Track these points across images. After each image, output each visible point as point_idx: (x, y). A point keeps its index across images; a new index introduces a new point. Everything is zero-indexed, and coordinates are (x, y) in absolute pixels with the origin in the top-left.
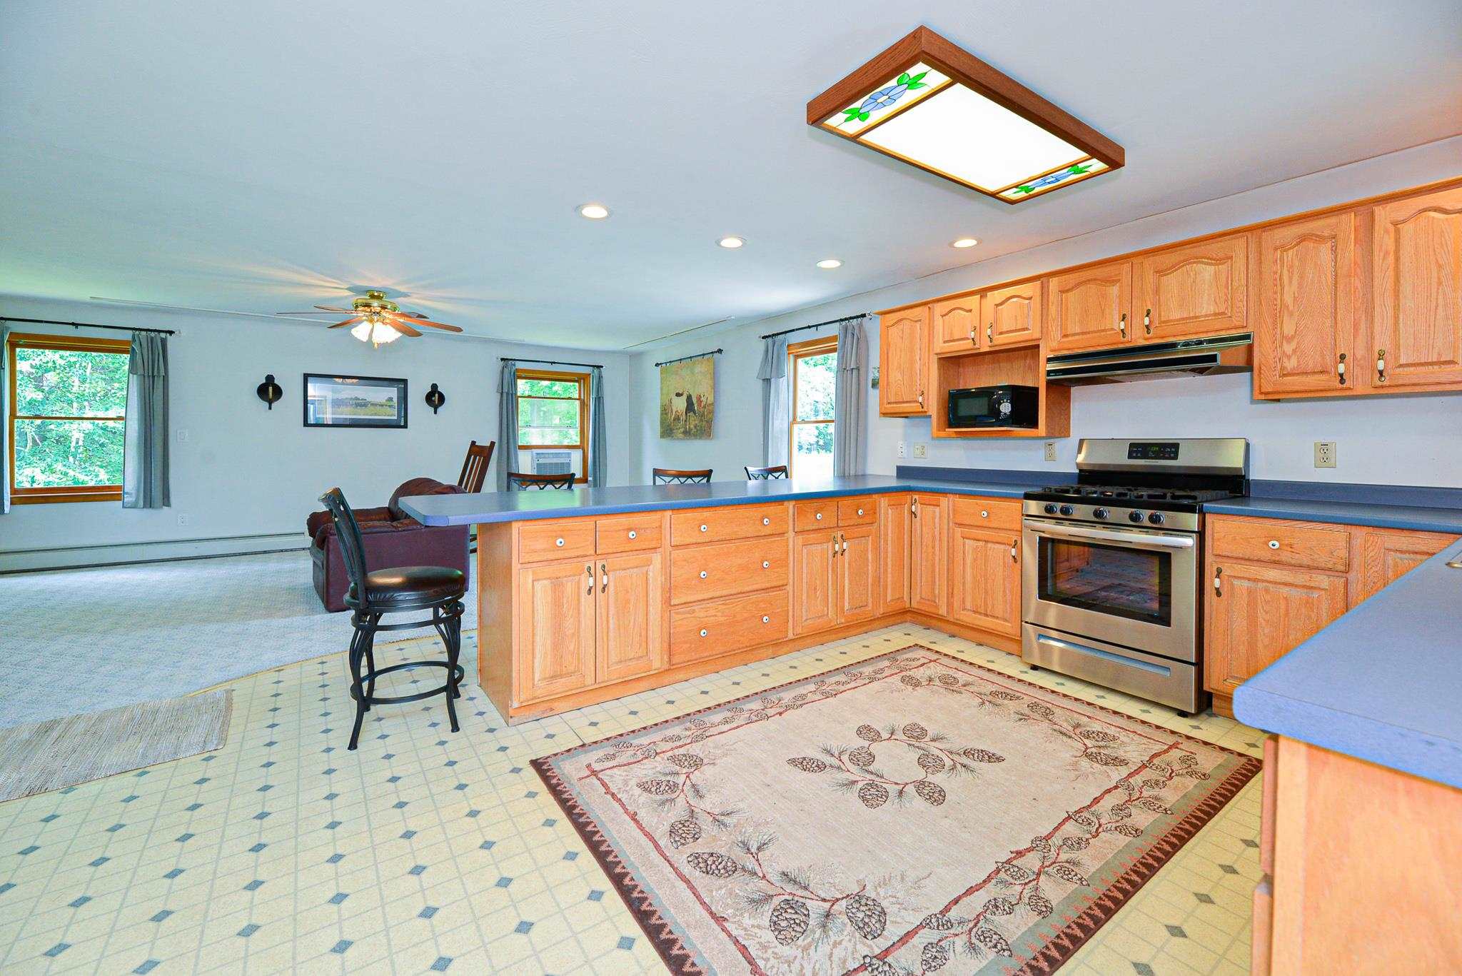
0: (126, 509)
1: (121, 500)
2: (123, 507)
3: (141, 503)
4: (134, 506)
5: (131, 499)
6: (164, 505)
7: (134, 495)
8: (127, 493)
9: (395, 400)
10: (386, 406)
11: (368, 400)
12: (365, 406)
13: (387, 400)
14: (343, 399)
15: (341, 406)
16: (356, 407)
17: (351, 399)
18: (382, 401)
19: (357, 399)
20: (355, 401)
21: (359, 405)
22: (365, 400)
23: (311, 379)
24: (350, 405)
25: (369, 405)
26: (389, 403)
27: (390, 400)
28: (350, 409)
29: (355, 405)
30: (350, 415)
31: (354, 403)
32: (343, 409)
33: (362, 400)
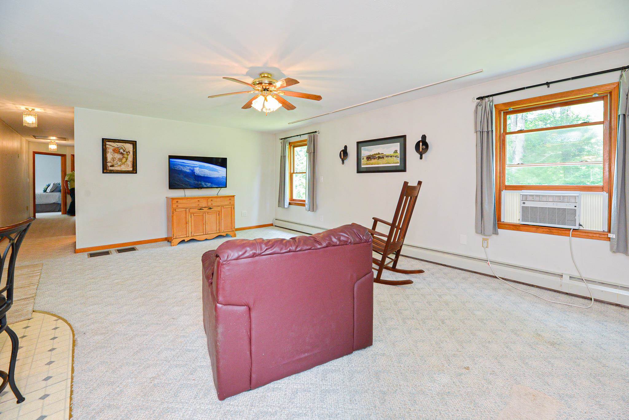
9: (399, 152)
10: (394, 156)
11: (384, 154)
12: (383, 158)
13: (394, 153)
14: (372, 155)
15: (372, 160)
16: (379, 159)
17: (377, 154)
18: (392, 153)
19: (379, 154)
20: (378, 155)
21: (379, 158)
22: (383, 154)
23: (360, 145)
24: (376, 158)
25: (385, 157)
26: (395, 155)
27: (396, 152)
28: (376, 161)
29: (378, 158)
30: (376, 164)
31: (377, 156)
32: (373, 161)
33: (382, 154)
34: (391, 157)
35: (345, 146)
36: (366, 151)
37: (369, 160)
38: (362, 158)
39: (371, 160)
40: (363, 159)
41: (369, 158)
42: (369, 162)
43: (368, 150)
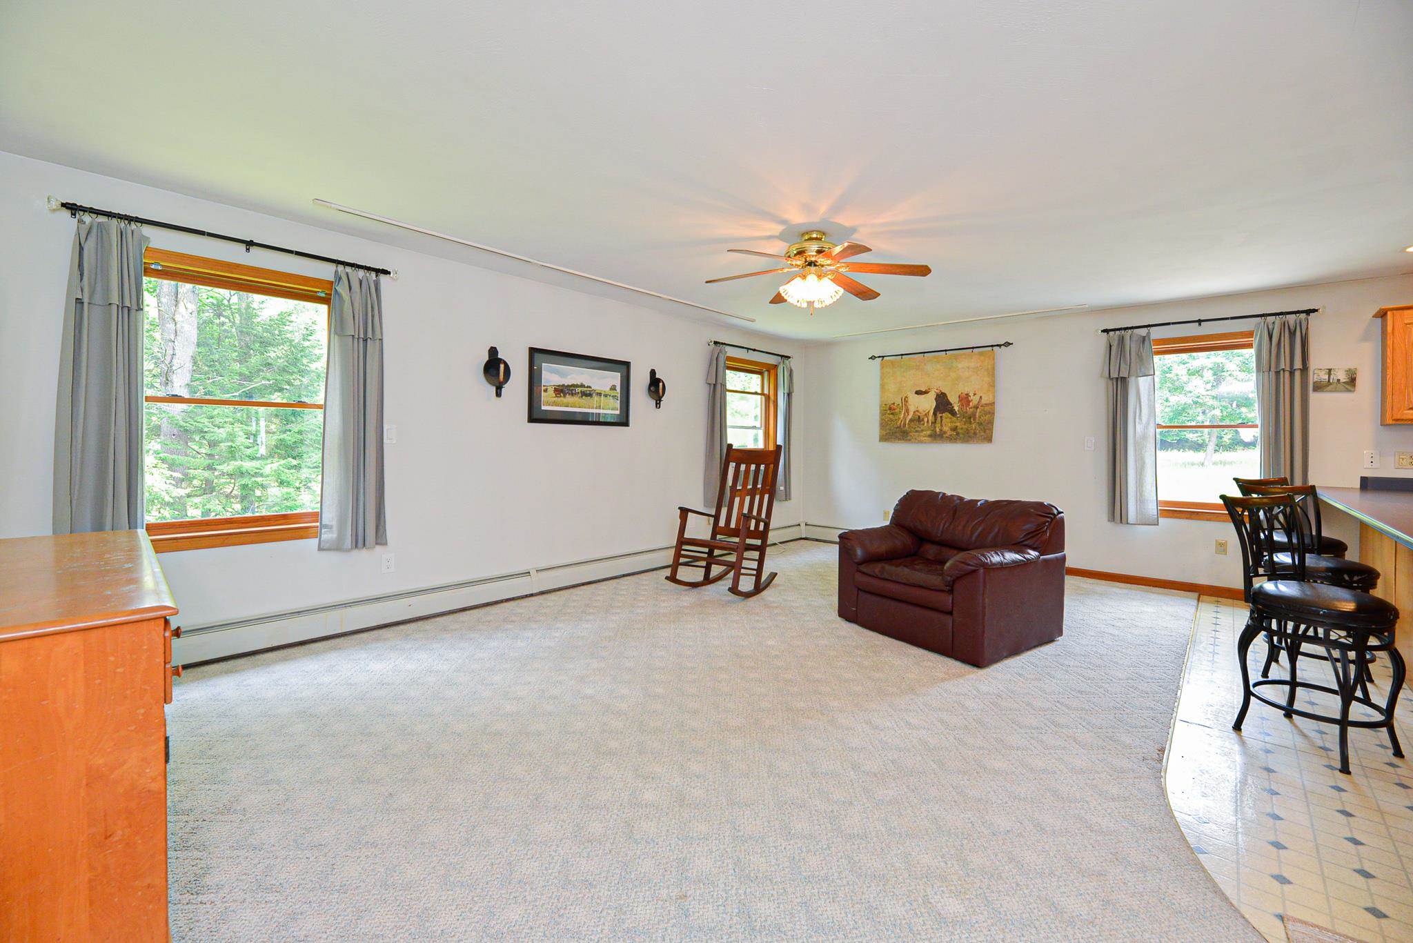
0: (324, 554)
1: (317, 537)
2: (320, 549)
3: (348, 541)
4: (337, 547)
5: (330, 536)
6: (377, 544)
7: (335, 529)
8: (326, 526)
9: (618, 389)
10: (610, 396)
11: (593, 388)
12: (590, 395)
13: (611, 389)
14: (568, 386)
15: (567, 396)
16: (582, 397)
17: (577, 386)
18: (607, 389)
19: (582, 386)
20: (580, 389)
21: (584, 394)
22: (590, 387)
23: (537, 356)
24: (575, 394)
25: (594, 395)
26: (613, 393)
27: (613, 388)
28: (576, 399)
29: (580, 395)
30: (576, 407)
31: (579, 391)
32: (569, 399)
33: (588, 387)
34: (606, 396)
35: (492, 348)
36: (552, 375)
37: (561, 396)
38: (543, 388)
39: (564, 396)
40: (546, 391)
41: (561, 391)
42: (559, 399)
43: (557, 372)
